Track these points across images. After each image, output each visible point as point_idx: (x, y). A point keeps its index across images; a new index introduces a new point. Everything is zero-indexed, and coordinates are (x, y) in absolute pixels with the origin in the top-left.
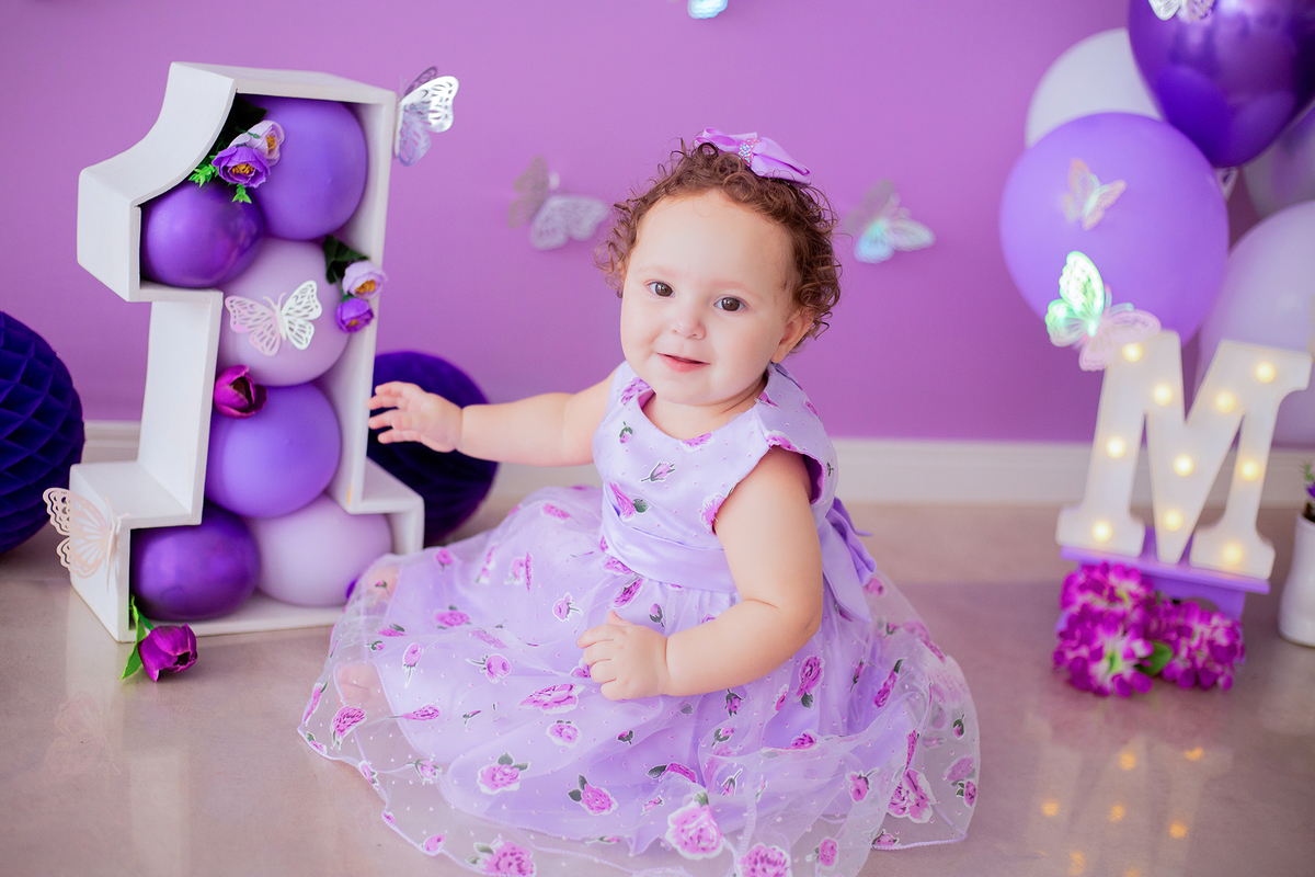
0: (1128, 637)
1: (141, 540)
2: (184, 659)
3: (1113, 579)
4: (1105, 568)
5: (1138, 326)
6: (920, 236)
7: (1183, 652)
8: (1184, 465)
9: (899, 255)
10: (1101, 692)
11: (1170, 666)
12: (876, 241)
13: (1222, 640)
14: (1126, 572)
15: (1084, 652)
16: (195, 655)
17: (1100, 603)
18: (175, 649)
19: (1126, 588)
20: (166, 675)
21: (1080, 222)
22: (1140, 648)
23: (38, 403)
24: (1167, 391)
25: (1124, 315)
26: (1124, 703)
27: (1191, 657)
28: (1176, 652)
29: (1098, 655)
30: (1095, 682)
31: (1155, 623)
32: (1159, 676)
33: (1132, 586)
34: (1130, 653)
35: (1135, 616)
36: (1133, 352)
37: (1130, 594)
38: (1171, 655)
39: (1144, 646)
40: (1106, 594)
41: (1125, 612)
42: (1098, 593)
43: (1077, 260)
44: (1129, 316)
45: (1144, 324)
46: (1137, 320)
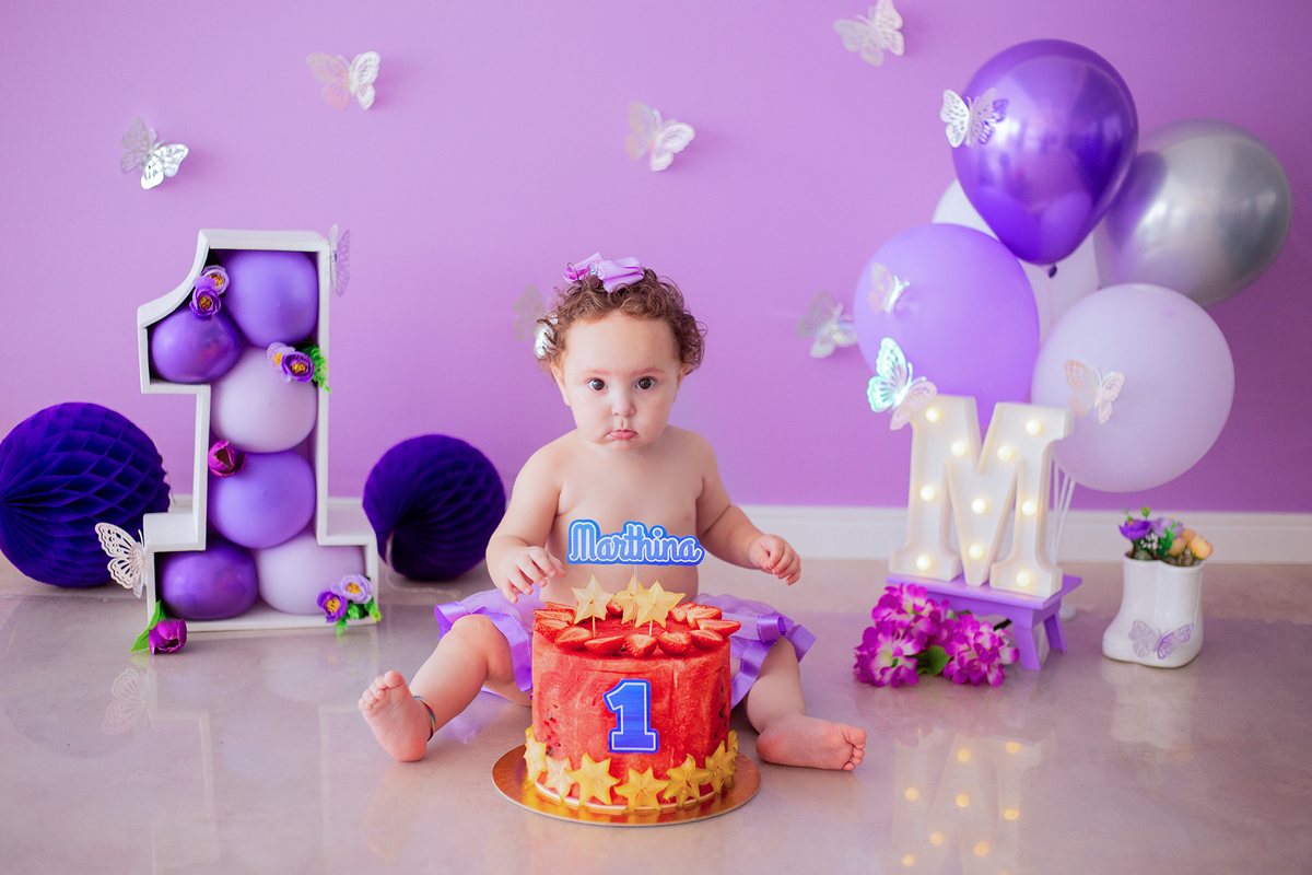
0: (904, 640)
1: (163, 561)
2: (173, 643)
3: (905, 597)
4: (902, 587)
5: (925, 392)
7: (956, 657)
8: (978, 506)
10: (876, 683)
11: (948, 666)
12: (823, 342)
13: (987, 645)
14: (916, 590)
15: (865, 653)
16: (184, 639)
17: (895, 616)
18: (169, 635)
19: (908, 602)
20: (157, 652)
21: (884, 312)
22: (910, 649)
23: (120, 470)
24: (960, 447)
25: (919, 385)
26: (896, 691)
27: (961, 660)
28: (952, 659)
29: (873, 655)
30: (873, 676)
31: (945, 634)
32: (941, 674)
33: (921, 602)
34: (899, 652)
35: (921, 626)
36: (932, 415)
37: (917, 609)
38: (949, 658)
39: (915, 646)
40: (897, 609)
41: (910, 623)
42: (893, 607)
43: (888, 344)
44: (922, 385)
45: (928, 391)
46: (925, 389)
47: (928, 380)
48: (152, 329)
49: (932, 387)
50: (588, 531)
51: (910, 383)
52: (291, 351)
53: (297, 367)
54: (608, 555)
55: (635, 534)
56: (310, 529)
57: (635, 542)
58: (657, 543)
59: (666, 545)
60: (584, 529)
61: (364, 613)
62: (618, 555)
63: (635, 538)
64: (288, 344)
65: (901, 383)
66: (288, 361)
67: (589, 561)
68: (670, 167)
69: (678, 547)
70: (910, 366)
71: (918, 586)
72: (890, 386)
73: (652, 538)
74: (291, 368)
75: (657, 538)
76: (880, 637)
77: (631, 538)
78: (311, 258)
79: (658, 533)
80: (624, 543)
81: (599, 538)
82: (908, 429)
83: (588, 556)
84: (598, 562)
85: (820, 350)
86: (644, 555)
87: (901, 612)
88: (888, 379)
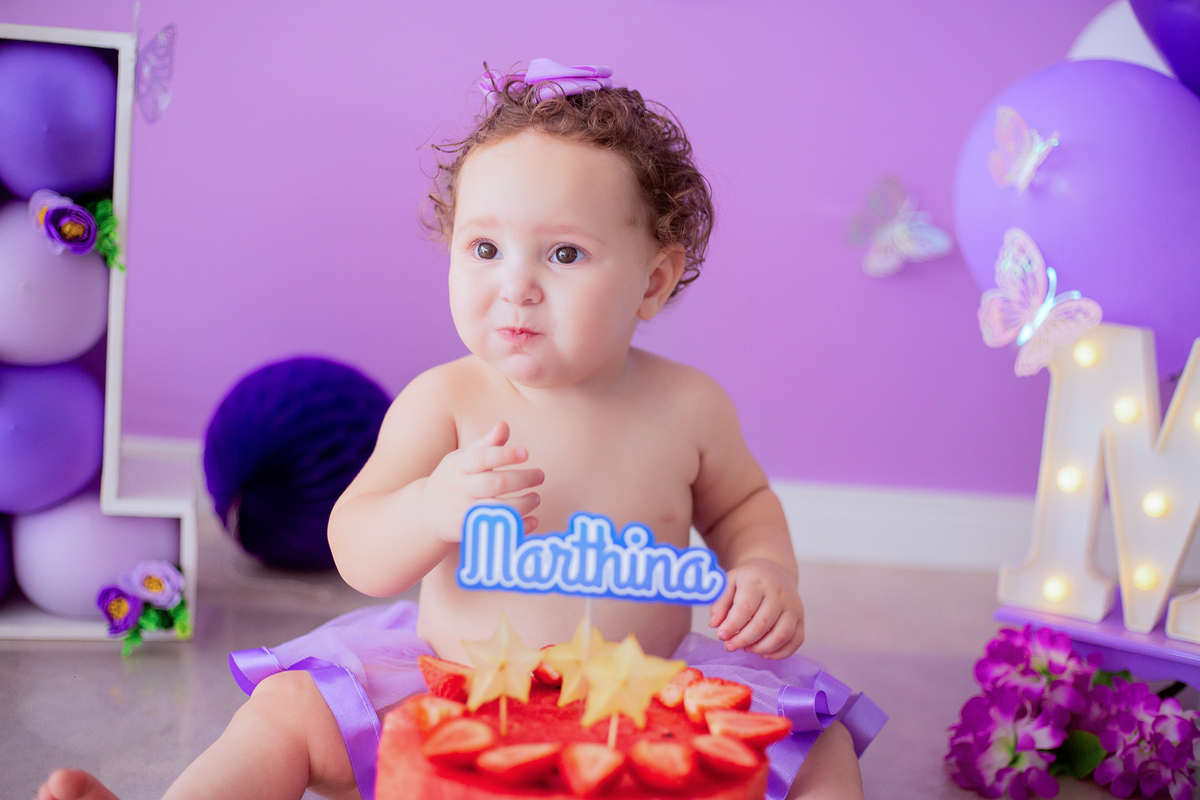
0: (1036, 722)
3: (1035, 648)
4: (1029, 631)
5: (1080, 315)
6: (937, 241)
7: (1120, 751)
8: (1154, 504)
9: (910, 269)
10: (988, 793)
11: (1104, 765)
12: (883, 250)
13: (1173, 737)
14: (1053, 637)
15: (969, 739)
17: (1015, 678)
19: (1041, 656)
22: (1044, 739)
24: (1131, 406)
27: (1128, 759)
28: (1111, 754)
29: (984, 744)
30: (982, 779)
31: (1096, 711)
32: (1090, 778)
33: (1060, 657)
34: (1027, 744)
35: (1060, 697)
36: (1085, 354)
37: (1053, 668)
38: (1104, 753)
39: (1054, 734)
40: (1021, 667)
41: (1043, 691)
42: (1013, 663)
43: (1016, 237)
44: (1074, 305)
45: (1086, 314)
46: (1079, 310)
47: (1084, 295)
49: (1095, 310)
50: (500, 528)
51: (1050, 303)
52: (65, 203)
53: (70, 228)
54: (537, 577)
55: (592, 537)
56: (92, 487)
57: (591, 555)
58: (634, 559)
59: (651, 563)
60: (492, 522)
61: (167, 620)
62: (557, 578)
63: (592, 546)
64: (62, 192)
65: (1035, 300)
66: (54, 219)
67: (498, 587)
69: (676, 566)
70: (1052, 274)
71: (1056, 629)
72: (1017, 307)
73: (625, 546)
74: (59, 230)
75: (634, 548)
76: (994, 712)
77: (583, 545)
78: (108, 59)
79: (636, 539)
80: (568, 555)
81: (520, 543)
82: (1044, 376)
83: (498, 576)
84: (516, 589)
85: (879, 263)
86: (608, 580)
87: (1028, 671)
88: (1014, 293)
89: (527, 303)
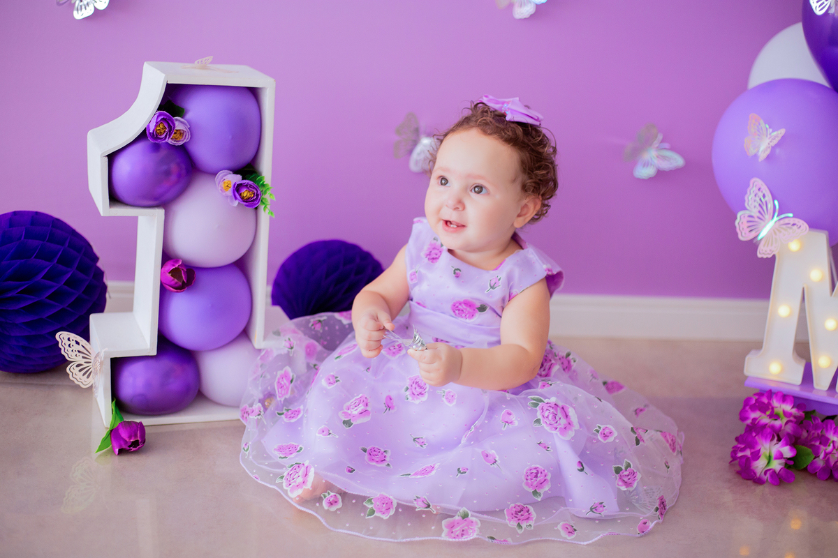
0: (780, 443)
1: (118, 364)
2: (135, 444)
3: (775, 403)
4: (770, 394)
5: (795, 227)
6: (677, 161)
7: (822, 455)
8: (830, 324)
9: (661, 174)
10: (759, 481)
11: (813, 463)
12: (646, 165)
14: (784, 398)
15: (748, 453)
16: (144, 441)
17: (765, 419)
18: (130, 437)
19: (779, 407)
20: (121, 452)
22: (787, 452)
23: (69, 275)
25: (786, 221)
26: (776, 489)
27: (827, 461)
28: (817, 456)
29: (756, 456)
30: (755, 474)
31: (805, 434)
32: (805, 470)
33: (788, 407)
34: (779, 456)
35: (789, 429)
36: (794, 246)
37: (785, 413)
38: (814, 457)
39: (791, 450)
40: (768, 413)
41: (781, 426)
42: (764, 411)
43: (757, 182)
44: (790, 221)
45: (799, 227)
46: (794, 225)
48: (112, 158)
51: (776, 218)
52: (237, 179)
53: (246, 193)
56: (245, 334)
64: (236, 172)
65: (767, 216)
66: (238, 188)
68: (532, 17)
70: (776, 202)
71: (785, 393)
72: (757, 219)
74: (240, 195)
78: (254, 92)
85: (644, 172)
87: (771, 416)
88: (755, 212)
89: (456, 209)
